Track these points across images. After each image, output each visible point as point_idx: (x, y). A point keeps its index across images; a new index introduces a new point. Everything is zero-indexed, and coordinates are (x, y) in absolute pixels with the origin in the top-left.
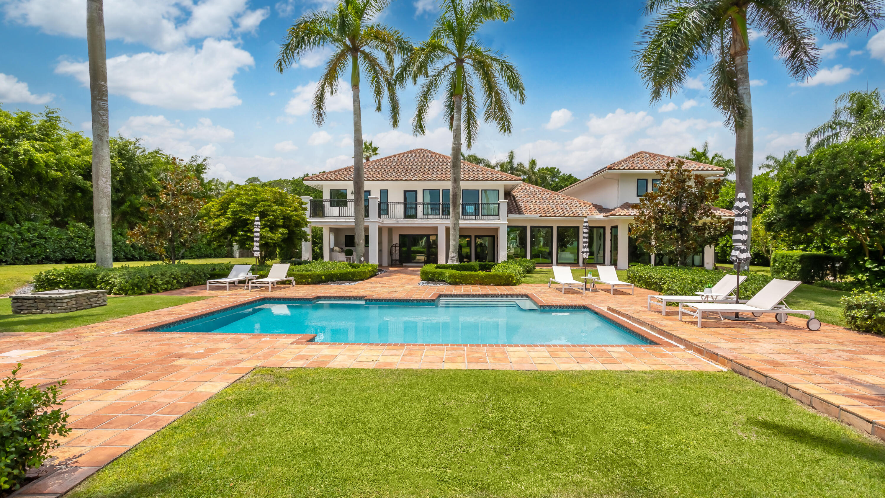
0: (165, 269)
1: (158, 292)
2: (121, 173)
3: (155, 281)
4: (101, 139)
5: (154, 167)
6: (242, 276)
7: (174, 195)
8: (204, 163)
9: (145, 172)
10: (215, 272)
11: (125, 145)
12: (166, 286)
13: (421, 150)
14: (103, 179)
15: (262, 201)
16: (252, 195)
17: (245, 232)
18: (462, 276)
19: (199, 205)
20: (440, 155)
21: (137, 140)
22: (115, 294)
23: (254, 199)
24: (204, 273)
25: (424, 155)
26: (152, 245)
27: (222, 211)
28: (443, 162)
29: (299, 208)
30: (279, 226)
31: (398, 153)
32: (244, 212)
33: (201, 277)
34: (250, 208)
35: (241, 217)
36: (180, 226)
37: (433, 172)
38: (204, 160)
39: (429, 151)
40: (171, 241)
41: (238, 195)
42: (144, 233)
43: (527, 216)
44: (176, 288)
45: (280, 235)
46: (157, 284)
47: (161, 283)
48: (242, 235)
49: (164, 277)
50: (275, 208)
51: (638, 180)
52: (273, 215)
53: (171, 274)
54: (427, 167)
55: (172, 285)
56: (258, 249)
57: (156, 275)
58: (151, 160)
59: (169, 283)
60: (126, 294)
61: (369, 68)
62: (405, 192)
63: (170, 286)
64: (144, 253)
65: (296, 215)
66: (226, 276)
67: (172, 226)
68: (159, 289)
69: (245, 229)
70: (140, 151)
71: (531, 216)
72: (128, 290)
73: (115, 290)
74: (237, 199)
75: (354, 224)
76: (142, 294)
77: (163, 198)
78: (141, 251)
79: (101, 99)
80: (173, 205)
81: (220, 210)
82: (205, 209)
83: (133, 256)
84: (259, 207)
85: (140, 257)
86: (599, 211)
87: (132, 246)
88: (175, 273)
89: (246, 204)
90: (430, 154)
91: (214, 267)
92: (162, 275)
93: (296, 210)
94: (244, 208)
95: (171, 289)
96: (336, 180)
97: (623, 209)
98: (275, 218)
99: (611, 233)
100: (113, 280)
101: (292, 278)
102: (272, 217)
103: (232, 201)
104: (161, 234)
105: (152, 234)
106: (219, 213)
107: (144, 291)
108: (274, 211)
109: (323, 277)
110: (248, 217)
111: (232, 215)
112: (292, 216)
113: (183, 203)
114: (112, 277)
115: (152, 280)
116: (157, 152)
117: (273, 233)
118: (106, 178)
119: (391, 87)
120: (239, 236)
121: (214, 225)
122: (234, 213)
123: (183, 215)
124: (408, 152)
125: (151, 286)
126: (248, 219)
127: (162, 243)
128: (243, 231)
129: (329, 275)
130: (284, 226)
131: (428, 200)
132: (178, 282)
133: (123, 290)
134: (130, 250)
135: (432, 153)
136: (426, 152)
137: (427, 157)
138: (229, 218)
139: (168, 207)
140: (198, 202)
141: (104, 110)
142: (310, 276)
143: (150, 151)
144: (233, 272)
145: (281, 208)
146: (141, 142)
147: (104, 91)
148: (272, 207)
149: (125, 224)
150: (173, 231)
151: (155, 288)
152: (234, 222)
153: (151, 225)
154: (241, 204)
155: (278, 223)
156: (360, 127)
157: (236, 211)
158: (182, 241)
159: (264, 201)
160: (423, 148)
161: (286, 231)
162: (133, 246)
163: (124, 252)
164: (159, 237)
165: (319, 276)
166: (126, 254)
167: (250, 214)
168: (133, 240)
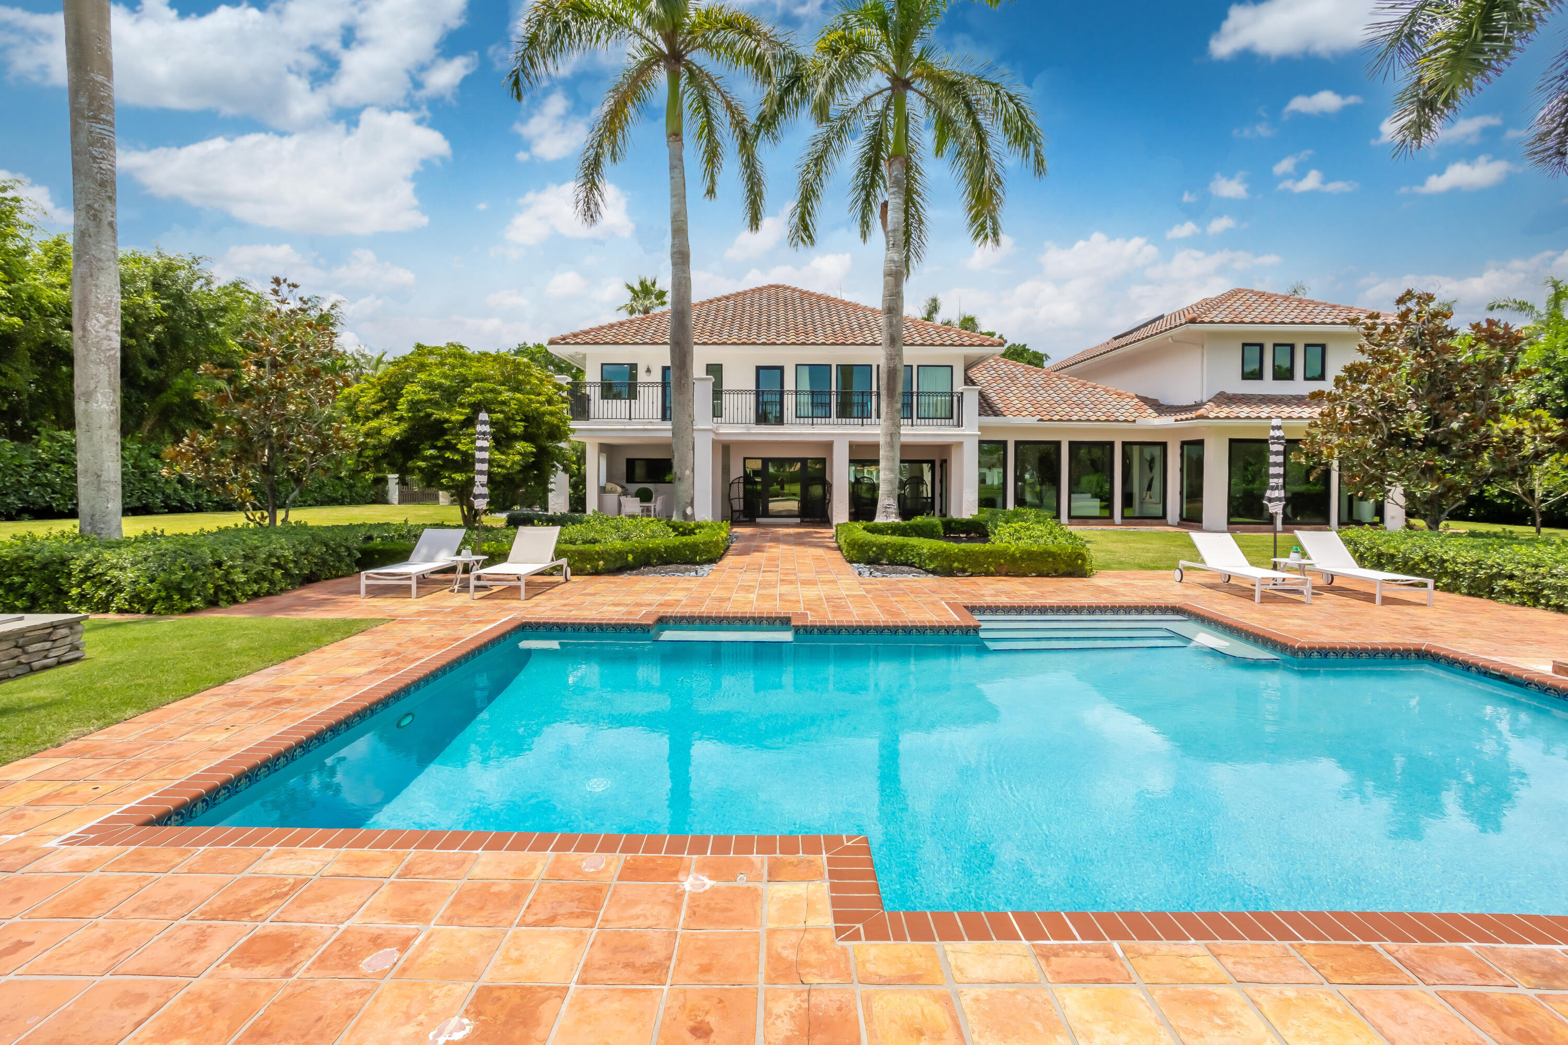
0: (255, 541)
1: (235, 601)
2: (159, 328)
3: (228, 573)
4: (95, 216)
5: (230, 315)
6: (444, 559)
7: (274, 365)
8: (333, 312)
9: (212, 326)
10: (371, 544)
11: (169, 268)
12: (256, 587)
13: (777, 287)
14: (101, 317)
15: (477, 381)
16: (453, 367)
17: (439, 449)
18: (968, 554)
19: (334, 388)
20: (819, 297)
21: (195, 260)
22: (120, 611)
23: (460, 374)
24: (348, 549)
25: (785, 299)
26: (222, 481)
27: (385, 404)
28: (829, 311)
29: (556, 397)
30: (516, 437)
31: (734, 292)
32: (436, 404)
33: (340, 559)
34: (450, 396)
35: (429, 416)
36: (289, 437)
37: (815, 330)
38: (333, 307)
39: (794, 290)
40: (266, 470)
41: (422, 367)
42: (203, 451)
43: (1011, 419)
44: (282, 590)
45: (517, 458)
46: (232, 583)
47: (242, 578)
48: (432, 457)
49: (250, 563)
50: (506, 395)
51: (1244, 345)
52: (501, 412)
53: (270, 556)
54: (800, 319)
55: (272, 583)
56: (485, 491)
57: (232, 558)
58: (224, 300)
59: (264, 578)
60: (149, 612)
61: (695, 105)
62: (758, 369)
63: (266, 585)
64: (205, 497)
65: (552, 414)
66: (402, 556)
67: (269, 435)
68: (239, 594)
69: (439, 444)
70: (203, 281)
71: (1019, 420)
72: (155, 601)
73: (119, 600)
74: (422, 376)
75: (670, 434)
76: (192, 610)
77: (249, 374)
78: (200, 491)
79: (96, 118)
80: (273, 387)
81: (381, 400)
82: (346, 399)
83: (182, 501)
84: (471, 394)
85: (197, 504)
86: (1156, 411)
87: (179, 482)
88: (279, 552)
89: (440, 386)
90: (797, 294)
91: (368, 532)
92: (246, 557)
93: (550, 402)
94: (437, 395)
95: (269, 594)
96: (616, 343)
97: (1218, 406)
98: (508, 419)
99: (1182, 455)
100: (116, 573)
101: (563, 561)
102: (501, 416)
103: (407, 379)
104: (245, 453)
105: (223, 454)
106: (377, 407)
107: (198, 602)
108: (504, 403)
109: (630, 557)
110: (446, 415)
111: (409, 411)
112: (544, 414)
113: (296, 385)
114: (113, 567)
115: (219, 573)
116: (236, 285)
117: (503, 453)
118: (107, 315)
119: (746, 142)
120: (425, 459)
121: (367, 435)
122: (414, 405)
123: (296, 412)
124: (753, 291)
125: (218, 588)
126: (447, 421)
127: (245, 476)
128: (433, 447)
129: (643, 552)
130: (526, 437)
131: (805, 385)
132: (287, 574)
133: (141, 601)
134: (175, 490)
135: (803, 293)
136: (788, 292)
137: (793, 299)
138: (401, 419)
139: (260, 391)
140: (331, 382)
141: (103, 145)
142: (601, 555)
143: (222, 283)
144: (421, 549)
145: (518, 395)
146: (204, 264)
147: (103, 98)
148: (500, 393)
149: (166, 435)
150: (271, 449)
151: (228, 592)
152: (411, 428)
153: (221, 436)
154: (431, 386)
155: (514, 429)
156: (685, 222)
157: (420, 402)
158: (293, 470)
159: (482, 381)
160: (781, 283)
161: (530, 448)
162: (182, 480)
163: (163, 493)
164: (238, 459)
165: (621, 554)
166: (168, 497)
167: (450, 409)
168: (178, 468)
